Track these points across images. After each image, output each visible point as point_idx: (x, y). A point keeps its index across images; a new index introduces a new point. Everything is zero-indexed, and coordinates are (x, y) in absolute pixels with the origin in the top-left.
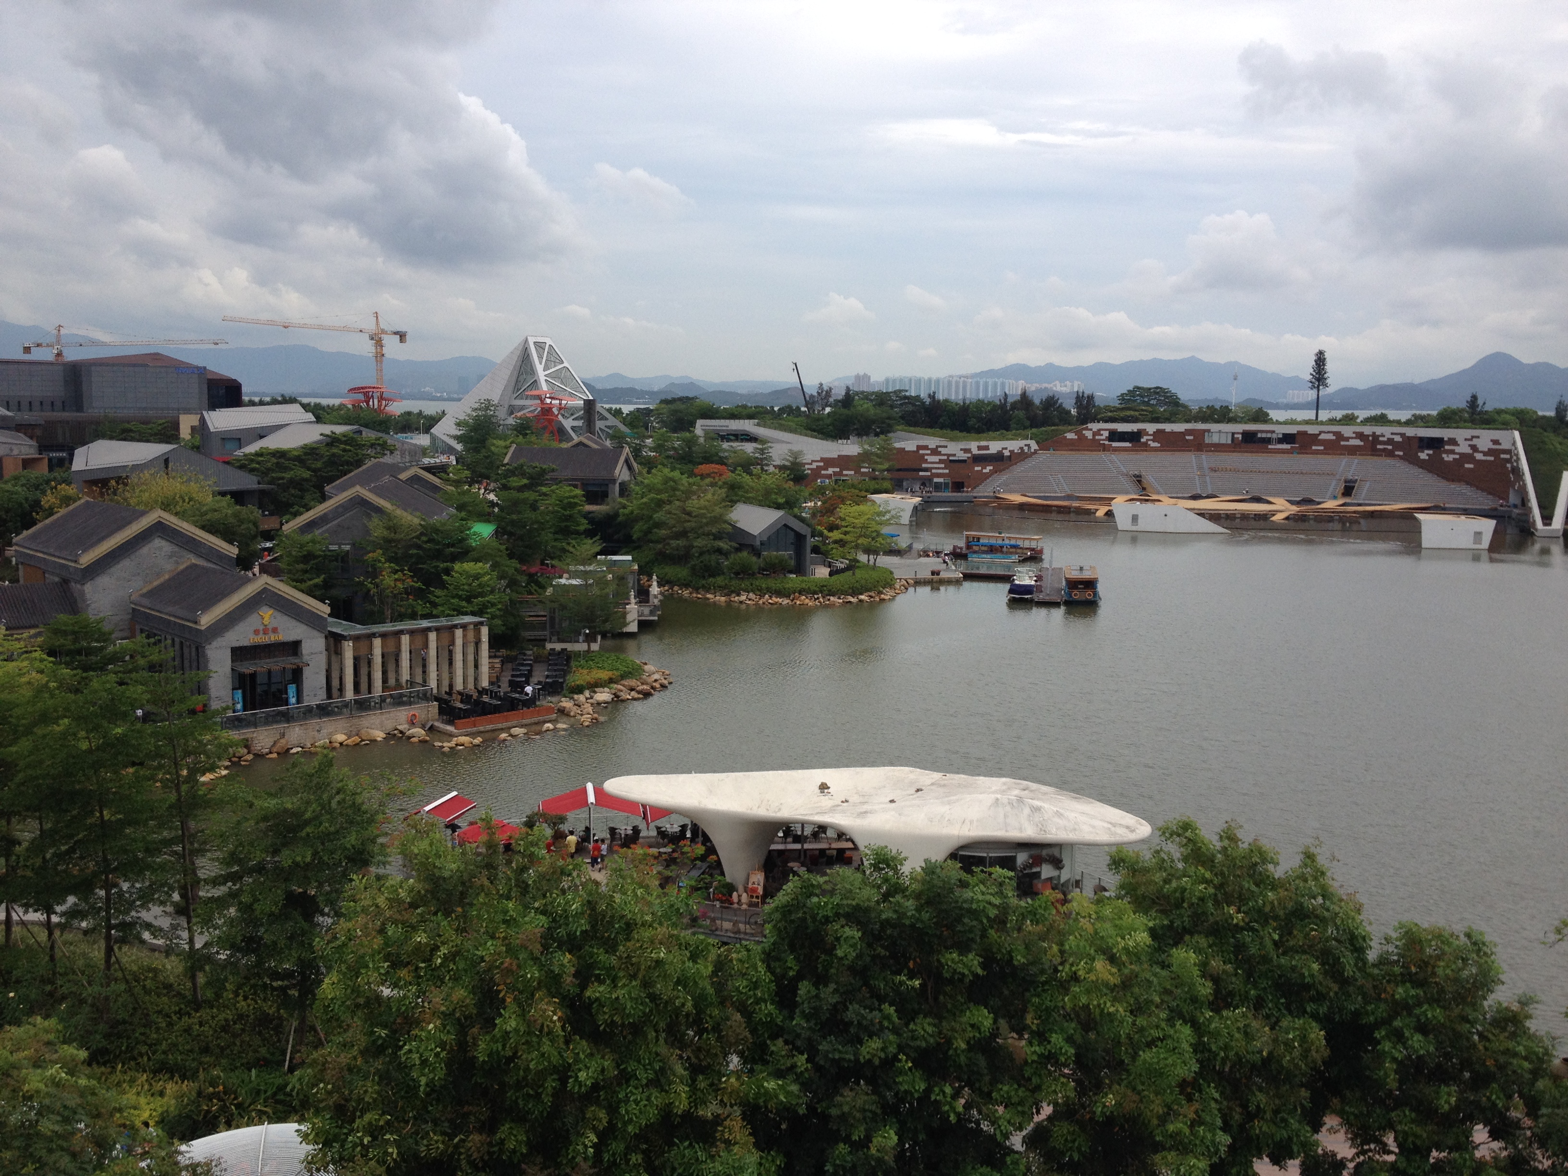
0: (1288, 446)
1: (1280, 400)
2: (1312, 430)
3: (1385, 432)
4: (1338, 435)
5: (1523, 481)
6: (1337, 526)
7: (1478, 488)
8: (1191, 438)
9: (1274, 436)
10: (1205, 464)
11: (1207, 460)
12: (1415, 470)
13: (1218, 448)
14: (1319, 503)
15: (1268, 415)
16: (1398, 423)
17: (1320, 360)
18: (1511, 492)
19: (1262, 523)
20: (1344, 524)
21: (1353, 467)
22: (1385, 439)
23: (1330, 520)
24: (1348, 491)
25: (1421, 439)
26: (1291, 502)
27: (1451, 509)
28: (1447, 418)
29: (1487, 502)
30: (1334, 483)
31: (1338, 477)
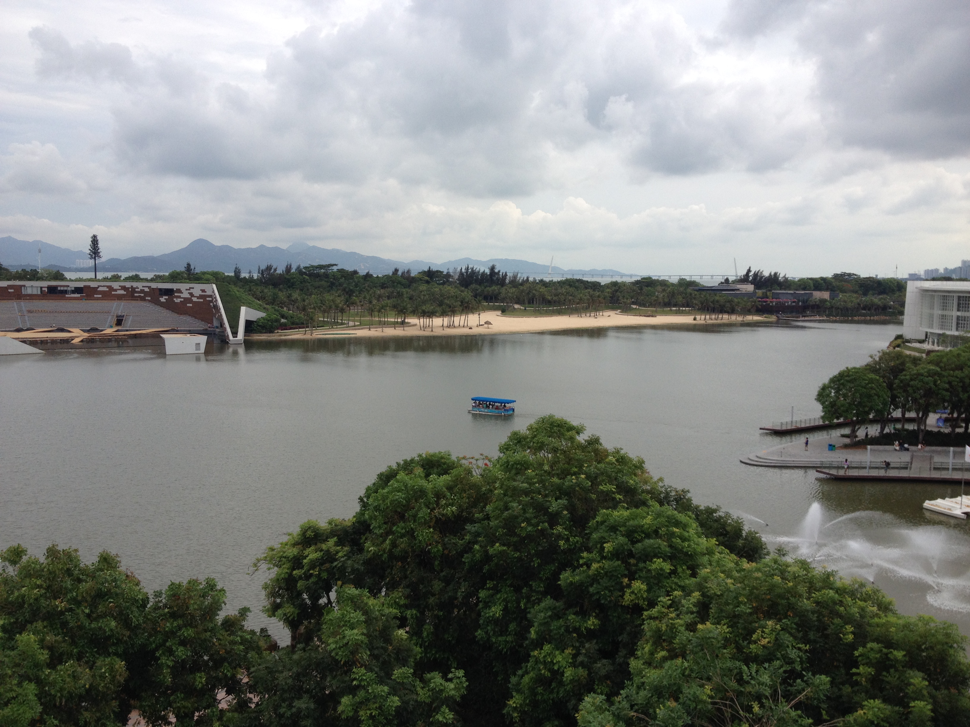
0: (79, 295)
1: (72, 266)
2: (93, 285)
3: (139, 285)
4: (110, 287)
5: (220, 313)
6: (114, 344)
7: (196, 318)
8: (12, 291)
9: (69, 289)
10: (24, 308)
11: (24, 305)
12: (158, 308)
13: (32, 297)
14: (102, 331)
15: (63, 275)
16: (146, 280)
17: (95, 241)
18: (214, 320)
19: (65, 345)
20: (118, 343)
21: (122, 307)
22: (139, 290)
23: (110, 340)
24: (119, 322)
25: (160, 290)
26: (84, 331)
27: (181, 331)
28: (174, 277)
29: (201, 325)
30: (110, 317)
31: (112, 314)
